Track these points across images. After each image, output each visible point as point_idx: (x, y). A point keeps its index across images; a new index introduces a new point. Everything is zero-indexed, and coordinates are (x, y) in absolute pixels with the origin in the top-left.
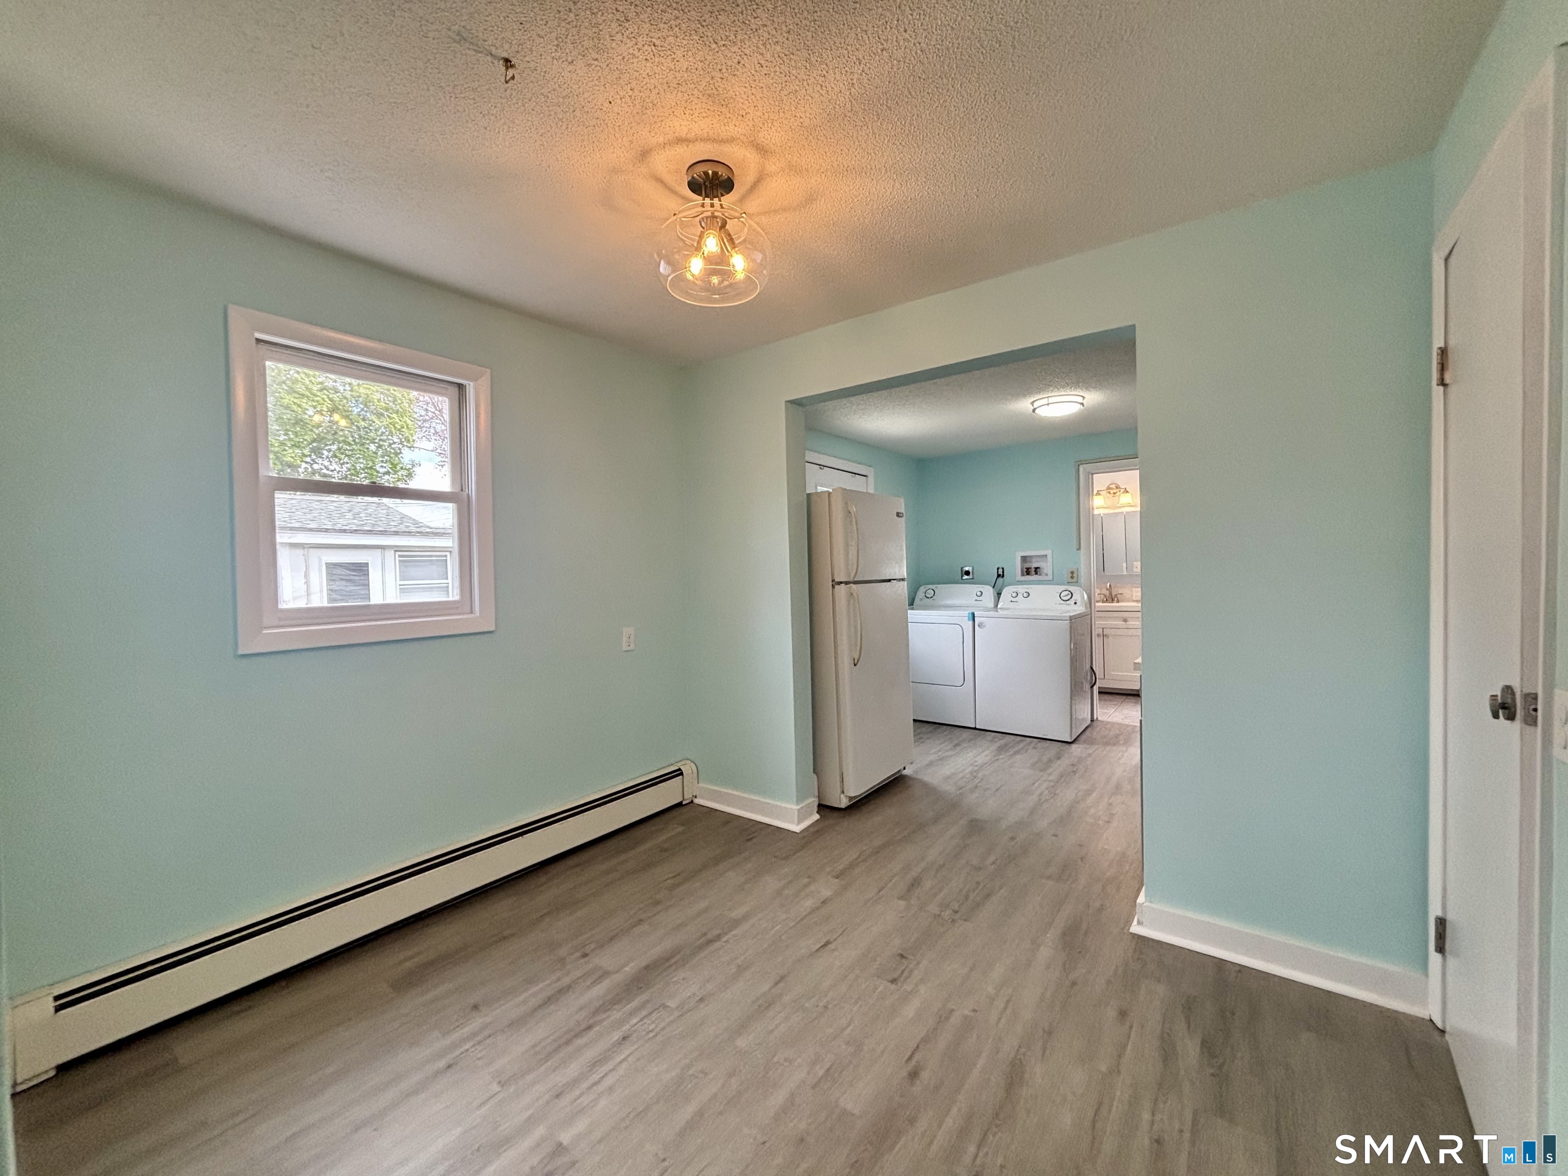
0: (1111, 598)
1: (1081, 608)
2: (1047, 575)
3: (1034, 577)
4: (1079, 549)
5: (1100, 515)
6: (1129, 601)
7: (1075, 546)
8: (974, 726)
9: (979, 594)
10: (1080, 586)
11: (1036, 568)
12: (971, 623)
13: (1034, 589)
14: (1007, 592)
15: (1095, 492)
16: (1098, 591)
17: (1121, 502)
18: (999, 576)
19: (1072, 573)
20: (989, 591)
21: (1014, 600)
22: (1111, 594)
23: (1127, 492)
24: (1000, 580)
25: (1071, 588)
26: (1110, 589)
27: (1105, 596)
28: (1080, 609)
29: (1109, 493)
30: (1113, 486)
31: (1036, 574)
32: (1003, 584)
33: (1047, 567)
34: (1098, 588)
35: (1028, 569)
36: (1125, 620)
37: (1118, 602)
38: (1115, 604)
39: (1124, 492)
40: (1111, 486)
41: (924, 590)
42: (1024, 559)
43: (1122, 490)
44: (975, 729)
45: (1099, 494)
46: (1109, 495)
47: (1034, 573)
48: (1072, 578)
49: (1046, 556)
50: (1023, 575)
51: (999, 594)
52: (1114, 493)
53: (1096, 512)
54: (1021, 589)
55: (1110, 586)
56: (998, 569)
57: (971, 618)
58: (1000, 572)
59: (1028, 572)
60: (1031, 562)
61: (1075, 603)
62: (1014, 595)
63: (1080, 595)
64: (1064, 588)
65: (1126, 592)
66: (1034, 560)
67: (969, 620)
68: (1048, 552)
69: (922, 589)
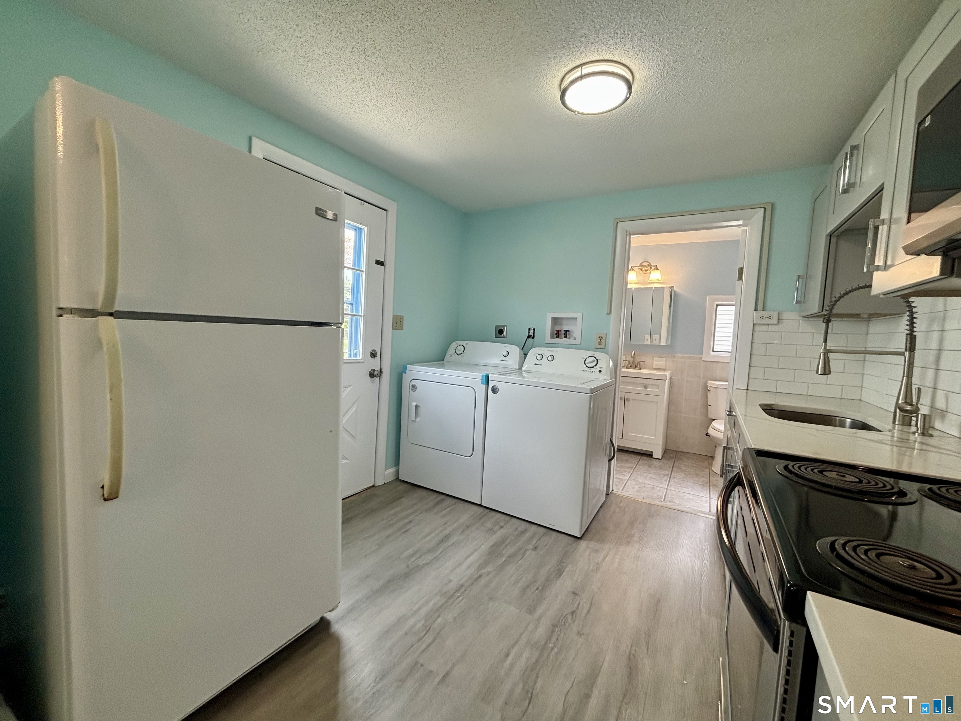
0: (634, 365)
1: (605, 377)
2: (575, 339)
3: (563, 341)
4: (609, 313)
5: (632, 288)
6: (650, 369)
7: (606, 311)
8: (479, 503)
9: (505, 353)
10: (607, 353)
11: (566, 331)
12: (484, 386)
13: (560, 353)
14: (533, 353)
15: (630, 268)
16: (624, 358)
17: (651, 278)
18: (529, 336)
19: (600, 338)
20: (515, 351)
21: (538, 362)
22: (634, 360)
23: (658, 269)
24: (530, 340)
25: (597, 354)
26: (634, 357)
27: (629, 362)
28: (604, 379)
29: (641, 270)
30: (646, 264)
31: (566, 337)
32: (532, 345)
33: (576, 330)
34: (624, 355)
35: (558, 331)
36: (646, 387)
37: (640, 369)
38: (637, 371)
39: (654, 269)
40: (644, 264)
41: (456, 346)
42: (555, 321)
43: (653, 268)
44: (480, 505)
45: (633, 270)
46: (641, 272)
47: (564, 336)
48: (600, 343)
49: (576, 318)
50: (552, 337)
51: (526, 355)
52: (646, 270)
53: (629, 286)
54: (547, 351)
55: (634, 353)
56: (530, 329)
57: (484, 382)
58: (531, 334)
59: (557, 334)
60: (561, 324)
61: (600, 371)
62: (539, 357)
63: (606, 362)
64: (589, 353)
65: (648, 360)
66: (564, 322)
67: (482, 383)
68: (579, 315)
69: (454, 345)
